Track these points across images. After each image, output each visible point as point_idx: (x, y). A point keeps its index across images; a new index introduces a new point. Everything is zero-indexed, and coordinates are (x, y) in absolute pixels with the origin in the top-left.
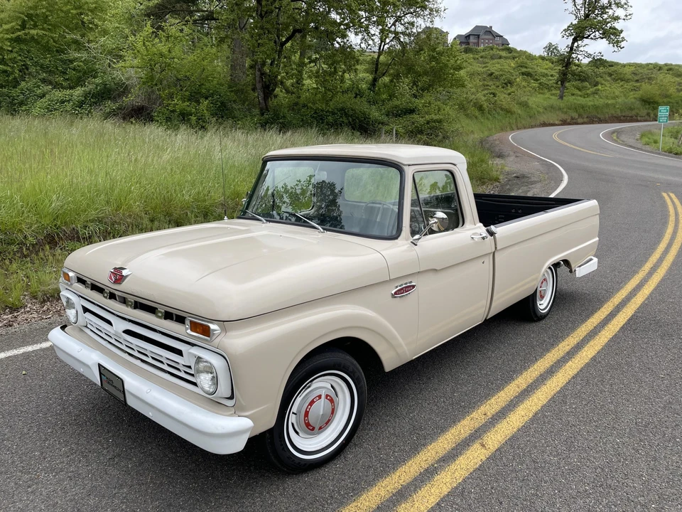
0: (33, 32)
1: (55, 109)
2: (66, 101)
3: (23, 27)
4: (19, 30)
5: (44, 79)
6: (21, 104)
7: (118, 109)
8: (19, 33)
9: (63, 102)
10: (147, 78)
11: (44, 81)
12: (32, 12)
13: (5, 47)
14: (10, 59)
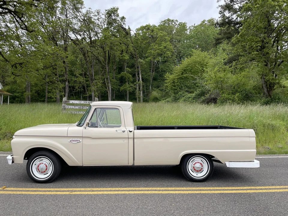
0: (185, 75)
1: (187, 101)
2: (190, 98)
3: (182, 74)
4: (181, 75)
5: (186, 90)
6: (178, 99)
7: (206, 99)
8: (180, 76)
9: (189, 98)
10: (215, 87)
11: (187, 91)
12: (186, 69)
13: (176, 81)
14: (177, 85)
